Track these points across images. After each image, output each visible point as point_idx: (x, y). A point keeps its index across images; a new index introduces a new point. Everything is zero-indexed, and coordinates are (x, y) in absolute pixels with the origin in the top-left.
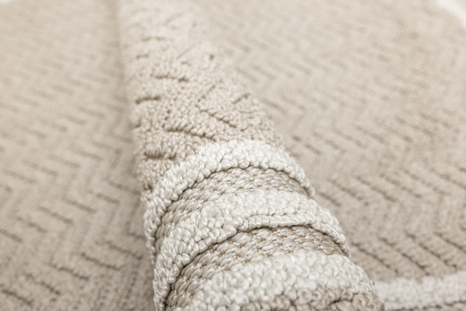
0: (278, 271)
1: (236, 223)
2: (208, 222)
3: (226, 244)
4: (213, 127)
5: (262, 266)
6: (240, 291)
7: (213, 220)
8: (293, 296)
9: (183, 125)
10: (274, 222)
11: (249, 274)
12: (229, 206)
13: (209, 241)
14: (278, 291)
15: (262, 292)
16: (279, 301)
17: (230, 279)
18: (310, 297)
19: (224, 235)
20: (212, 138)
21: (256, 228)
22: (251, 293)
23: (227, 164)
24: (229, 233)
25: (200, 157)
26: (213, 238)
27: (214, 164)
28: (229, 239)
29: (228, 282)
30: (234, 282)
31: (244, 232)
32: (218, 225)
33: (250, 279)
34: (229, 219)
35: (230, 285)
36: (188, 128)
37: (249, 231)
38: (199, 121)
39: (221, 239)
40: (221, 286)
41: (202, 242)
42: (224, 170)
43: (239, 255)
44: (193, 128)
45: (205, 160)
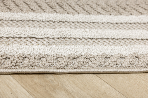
0: (31, 49)
1: (28, 35)
2: (22, 32)
3: (23, 39)
4: (36, 8)
5: (29, 47)
6: (21, 51)
7: (23, 32)
8: (32, 55)
9: (29, 4)
10: (37, 37)
11: (25, 48)
12: (29, 30)
13: (20, 36)
14: (29, 53)
15: (25, 53)
16: (28, 55)
17: (20, 47)
18: (36, 56)
19: (24, 37)
20: (34, 11)
21: (32, 38)
22: (23, 52)
23: (34, 19)
24: (25, 37)
25: (28, 15)
26: (21, 36)
27: (31, 18)
28: (25, 38)
29: (19, 47)
30: (21, 48)
31: (29, 38)
32: (24, 33)
33: (25, 49)
34: (27, 33)
35: (19, 48)
36: (29, 5)
37: (30, 38)
38: (33, 5)
39: (23, 37)
40: (17, 47)
41: (18, 35)
42: (33, 21)
43: (25, 42)
44: (31, 6)
45: (29, 16)
